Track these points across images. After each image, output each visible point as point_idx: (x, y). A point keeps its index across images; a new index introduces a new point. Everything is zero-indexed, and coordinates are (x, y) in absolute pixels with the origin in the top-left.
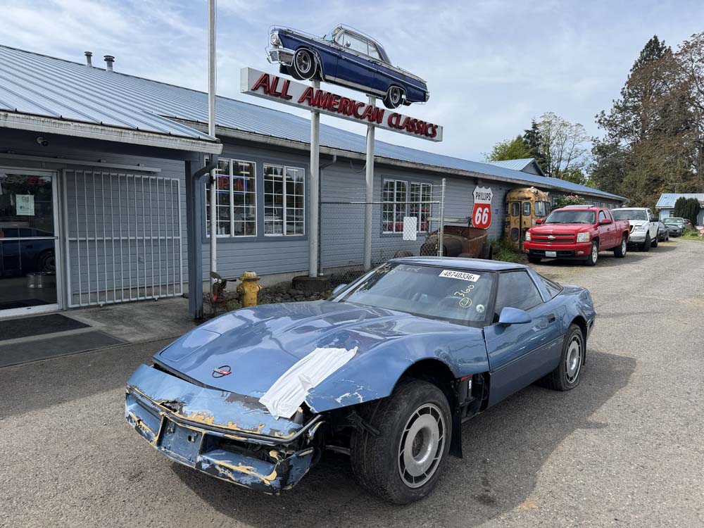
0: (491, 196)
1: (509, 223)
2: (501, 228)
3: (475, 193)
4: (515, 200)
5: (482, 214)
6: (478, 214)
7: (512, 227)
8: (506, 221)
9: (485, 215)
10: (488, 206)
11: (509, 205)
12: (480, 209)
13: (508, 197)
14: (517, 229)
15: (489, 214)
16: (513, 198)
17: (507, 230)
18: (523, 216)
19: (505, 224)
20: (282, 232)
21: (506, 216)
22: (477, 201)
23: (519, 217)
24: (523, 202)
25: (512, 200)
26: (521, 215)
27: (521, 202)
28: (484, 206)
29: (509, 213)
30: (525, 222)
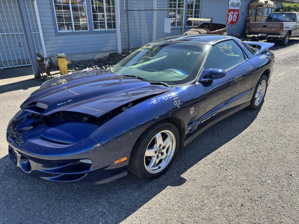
0: (240, 5)
1: (249, 20)
2: (244, 23)
3: (229, 3)
4: (254, 7)
5: (233, 15)
6: (230, 15)
8: (248, 19)
9: (235, 16)
10: (237, 11)
11: (251, 9)
12: (232, 12)
13: (251, 4)
15: (238, 15)
17: (247, 24)
19: (247, 21)
20: (105, 28)
21: (248, 17)
22: (231, 8)
23: (255, 17)
24: (258, 8)
25: (252, 7)
26: (256, 16)
27: (257, 8)
28: (234, 11)
29: (250, 14)
30: (257, 20)
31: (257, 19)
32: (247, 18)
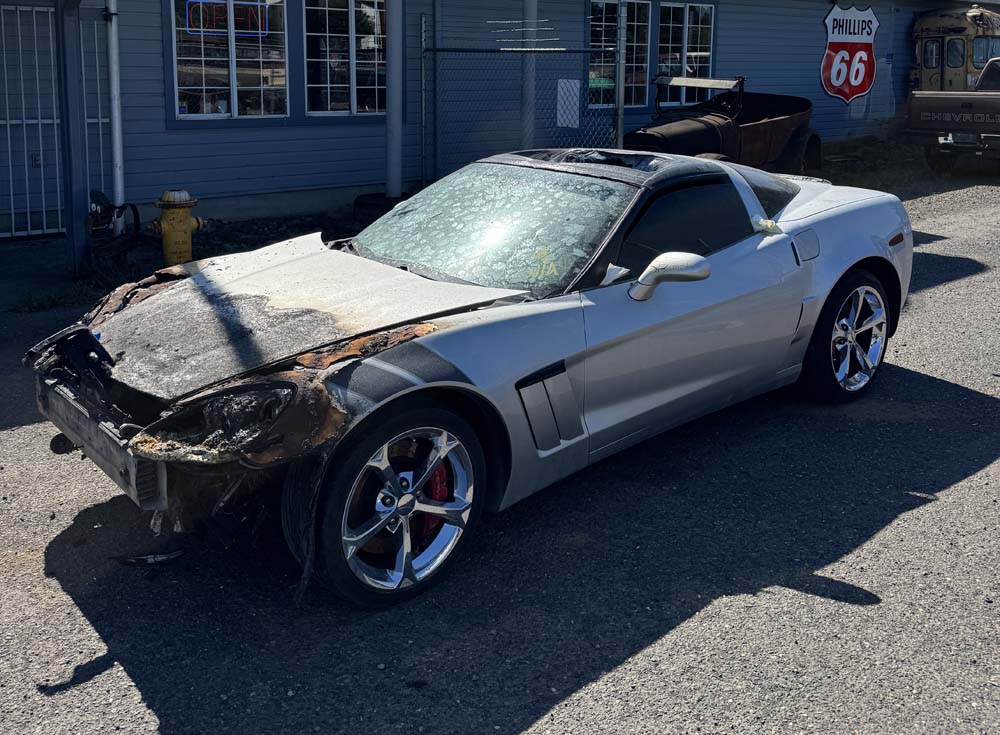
0: (875, 25)
1: (918, 82)
3: (829, 21)
4: (932, 34)
5: (849, 64)
8: (912, 77)
9: (858, 66)
10: (867, 47)
15: (869, 65)
16: (929, 29)
18: (947, 69)
20: (350, 109)
21: (912, 68)
22: (835, 37)
23: (939, 70)
24: (948, 38)
25: (924, 34)
26: (943, 67)
27: (943, 38)
29: (919, 61)
31: (947, 78)
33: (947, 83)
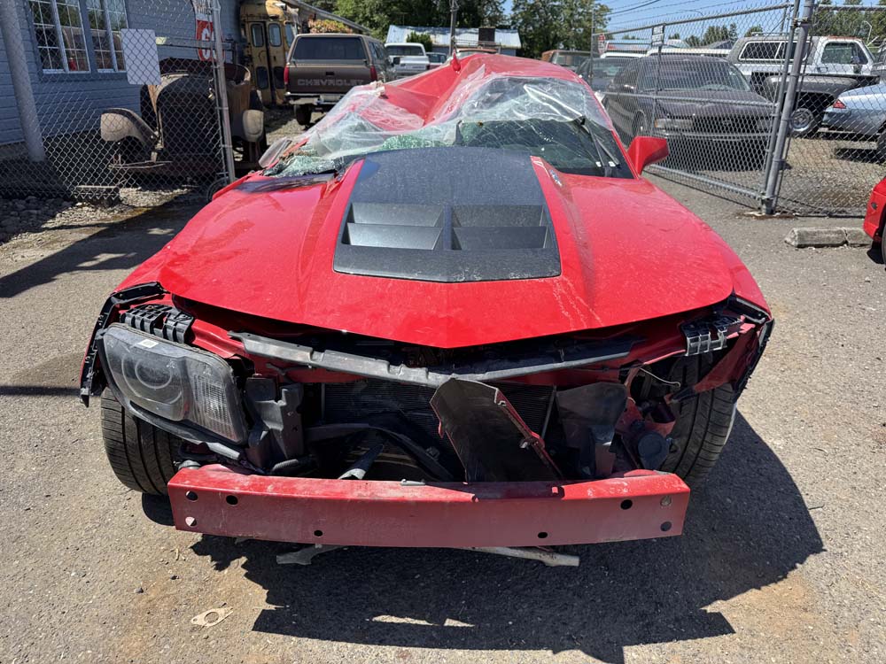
1: (250, 57)
4: (255, 19)
7: (256, 65)
8: (246, 54)
11: (247, 25)
12: (206, 31)
13: (242, 10)
14: (264, 68)
16: (252, 16)
18: (271, 48)
21: (245, 47)
22: (200, 16)
23: (264, 48)
24: (268, 23)
25: (250, 19)
26: (267, 45)
27: (264, 23)
29: (249, 40)
30: (275, 57)
31: (272, 54)
32: (243, 53)
33: (272, 59)
